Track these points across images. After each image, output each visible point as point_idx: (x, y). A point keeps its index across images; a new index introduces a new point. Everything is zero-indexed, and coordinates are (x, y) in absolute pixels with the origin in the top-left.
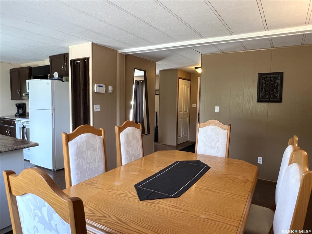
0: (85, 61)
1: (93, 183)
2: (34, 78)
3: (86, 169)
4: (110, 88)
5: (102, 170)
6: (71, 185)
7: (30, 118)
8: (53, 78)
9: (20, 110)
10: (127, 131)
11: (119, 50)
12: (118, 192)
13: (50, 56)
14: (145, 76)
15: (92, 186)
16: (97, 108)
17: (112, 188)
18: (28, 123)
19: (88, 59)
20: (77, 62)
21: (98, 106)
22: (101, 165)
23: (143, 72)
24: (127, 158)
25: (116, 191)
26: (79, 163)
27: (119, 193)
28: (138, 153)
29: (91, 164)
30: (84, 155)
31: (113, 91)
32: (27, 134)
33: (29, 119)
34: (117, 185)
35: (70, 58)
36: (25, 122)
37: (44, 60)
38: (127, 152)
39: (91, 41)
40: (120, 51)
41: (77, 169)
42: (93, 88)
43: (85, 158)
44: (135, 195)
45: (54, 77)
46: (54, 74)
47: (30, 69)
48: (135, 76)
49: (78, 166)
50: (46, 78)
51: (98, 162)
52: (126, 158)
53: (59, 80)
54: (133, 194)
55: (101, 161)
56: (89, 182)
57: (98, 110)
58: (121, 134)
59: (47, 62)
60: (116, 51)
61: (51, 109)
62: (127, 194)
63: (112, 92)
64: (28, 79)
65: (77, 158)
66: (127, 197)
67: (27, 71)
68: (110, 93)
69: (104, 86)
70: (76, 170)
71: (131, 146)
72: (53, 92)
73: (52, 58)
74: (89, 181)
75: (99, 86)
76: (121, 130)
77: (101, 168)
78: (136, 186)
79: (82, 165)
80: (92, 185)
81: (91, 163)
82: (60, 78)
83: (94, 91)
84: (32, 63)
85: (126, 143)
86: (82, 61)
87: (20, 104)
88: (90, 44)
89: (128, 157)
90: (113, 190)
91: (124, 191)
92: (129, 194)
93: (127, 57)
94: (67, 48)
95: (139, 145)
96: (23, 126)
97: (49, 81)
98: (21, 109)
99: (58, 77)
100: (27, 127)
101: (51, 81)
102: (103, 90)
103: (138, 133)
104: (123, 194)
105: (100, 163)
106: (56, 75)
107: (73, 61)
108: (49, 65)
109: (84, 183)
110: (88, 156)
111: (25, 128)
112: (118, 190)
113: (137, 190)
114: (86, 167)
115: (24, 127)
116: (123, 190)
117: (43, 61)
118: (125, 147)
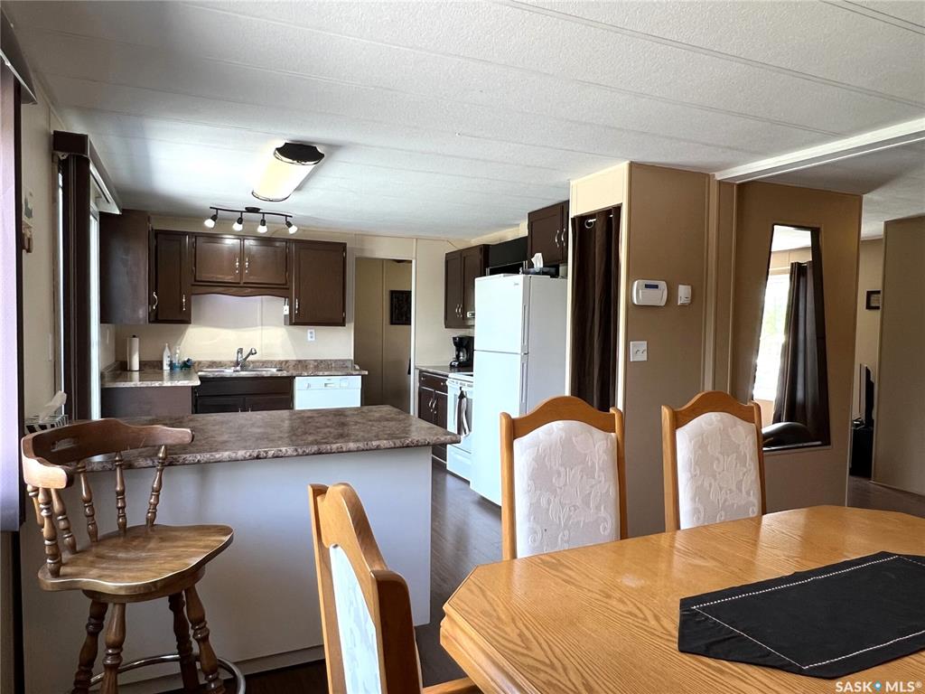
0: (610, 217)
1: (562, 565)
2: (493, 272)
3: (558, 522)
4: (684, 292)
5: (607, 533)
6: (514, 555)
7: (474, 373)
8: (532, 270)
9: (461, 354)
10: (703, 424)
11: (716, 174)
12: (621, 607)
13: (530, 211)
14: (816, 247)
15: (553, 572)
16: (640, 352)
17: (610, 593)
18: (471, 386)
19: (618, 209)
20: (590, 221)
21: (643, 345)
22: (605, 519)
23: (808, 234)
24: (699, 512)
25: (614, 603)
26: (538, 501)
27: (624, 609)
28: (743, 503)
29: (575, 510)
30: (554, 480)
31: (692, 300)
32: (469, 414)
33: (472, 375)
34: (628, 587)
35: (574, 212)
36: (467, 383)
37: (518, 225)
38: (699, 494)
39: (626, 159)
40: (719, 176)
41: (532, 518)
42: (630, 292)
43: (558, 490)
44: (669, 629)
45: (533, 267)
46: (532, 260)
47: (485, 249)
48: (774, 249)
49: (536, 511)
50: (513, 270)
51: (598, 508)
52: (696, 511)
53: (544, 273)
54: (665, 625)
55: (605, 508)
56: (554, 561)
57: (643, 357)
58: (680, 433)
59: (522, 230)
60: (708, 175)
61: (519, 351)
62: (646, 619)
63: (688, 301)
64: (481, 276)
65: (533, 488)
66: (642, 628)
67: (478, 257)
68: (683, 305)
69: (663, 285)
70: (529, 521)
71: (714, 477)
72: (527, 308)
73: (534, 218)
74: (554, 558)
75: (647, 286)
76: (679, 421)
77: (605, 528)
78: (685, 603)
79: (548, 510)
80: (557, 570)
81: (574, 506)
82: (547, 269)
83: (632, 300)
84: (492, 235)
85: (696, 463)
86: (602, 218)
87: (461, 339)
88: (623, 167)
89: (702, 510)
90: (609, 597)
91: (640, 610)
92: (653, 622)
93: (745, 189)
94: (567, 187)
95: (744, 474)
96: (462, 392)
97: (519, 278)
98: (464, 350)
99: (542, 266)
100: (468, 396)
101: (524, 278)
102: (659, 297)
103: (744, 435)
104: (636, 616)
105: (603, 513)
106: (538, 261)
107: (581, 220)
108: (525, 238)
109: (540, 559)
110: (565, 485)
111: (465, 399)
112: (623, 602)
113: (684, 615)
114: (559, 518)
115: (462, 396)
116: (639, 605)
117: (515, 229)
118: (694, 477)
